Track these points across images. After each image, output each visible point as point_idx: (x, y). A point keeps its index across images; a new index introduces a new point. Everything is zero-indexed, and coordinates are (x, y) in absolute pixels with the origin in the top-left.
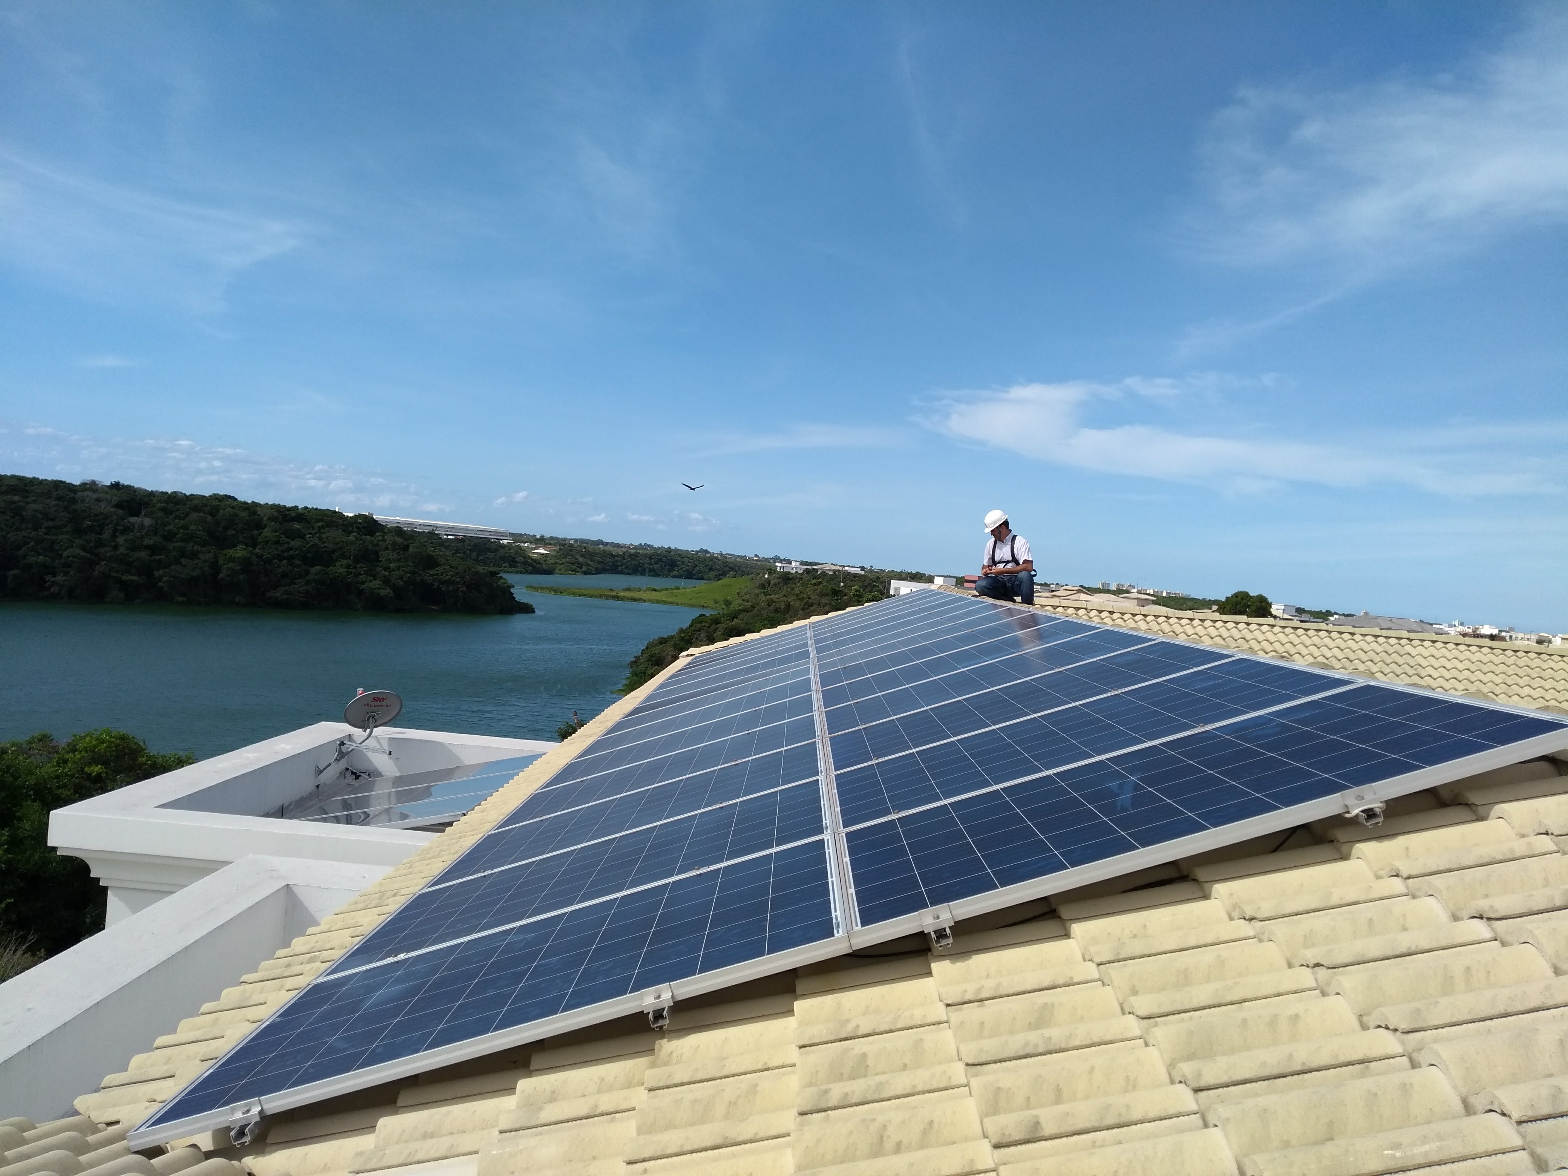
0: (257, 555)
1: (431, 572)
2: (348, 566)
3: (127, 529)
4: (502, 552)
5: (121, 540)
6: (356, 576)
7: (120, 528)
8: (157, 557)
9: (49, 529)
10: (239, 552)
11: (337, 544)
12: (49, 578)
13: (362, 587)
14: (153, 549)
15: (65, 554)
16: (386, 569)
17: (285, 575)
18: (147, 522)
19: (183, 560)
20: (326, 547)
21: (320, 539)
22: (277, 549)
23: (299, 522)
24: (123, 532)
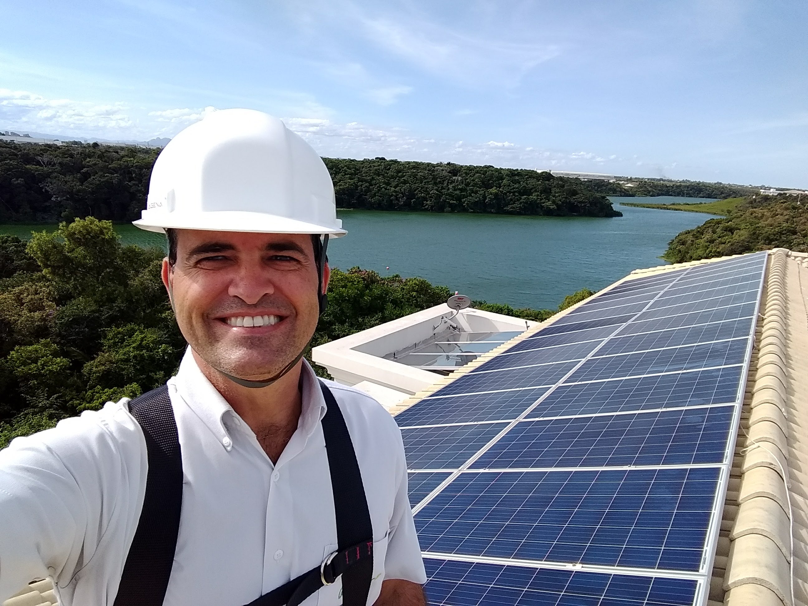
0: (500, 191)
1: (574, 197)
2: (538, 195)
3: (453, 182)
4: (610, 186)
5: (450, 186)
6: (541, 200)
7: (450, 181)
8: (463, 193)
9: (425, 182)
10: (494, 190)
11: (533, 185)
12: (425, 202)
13: (543, 205)
14: (461, 190)
15: (431, 193)
16: (554, 196)
17: (511, 200)
18: (460, 178)
19: (472, 194)
20: (529, 187)
21: (527, 184)
22: (509, 188)
23: (518, 176)
24: (451, 183)
